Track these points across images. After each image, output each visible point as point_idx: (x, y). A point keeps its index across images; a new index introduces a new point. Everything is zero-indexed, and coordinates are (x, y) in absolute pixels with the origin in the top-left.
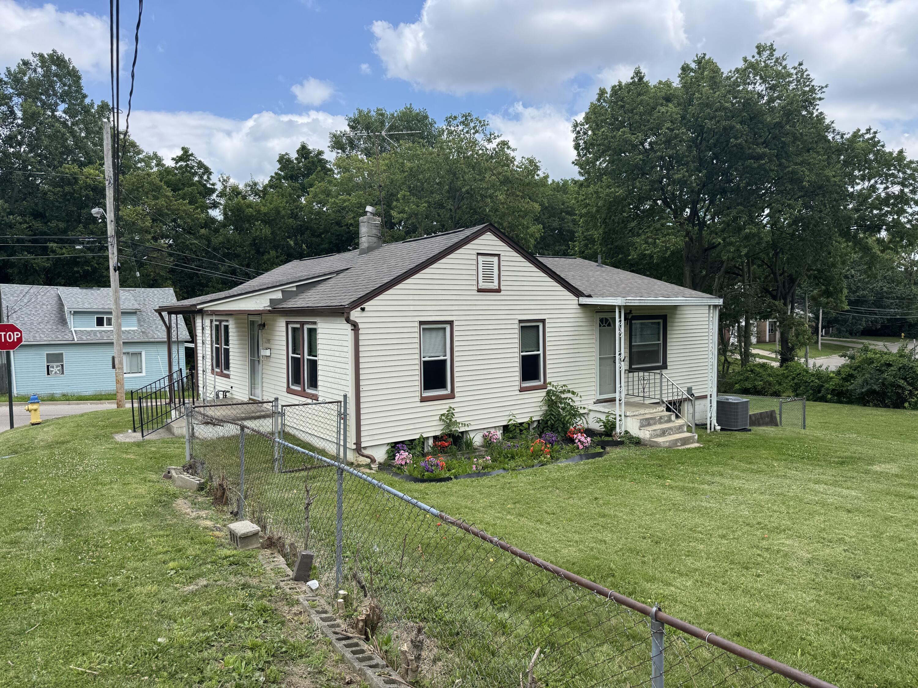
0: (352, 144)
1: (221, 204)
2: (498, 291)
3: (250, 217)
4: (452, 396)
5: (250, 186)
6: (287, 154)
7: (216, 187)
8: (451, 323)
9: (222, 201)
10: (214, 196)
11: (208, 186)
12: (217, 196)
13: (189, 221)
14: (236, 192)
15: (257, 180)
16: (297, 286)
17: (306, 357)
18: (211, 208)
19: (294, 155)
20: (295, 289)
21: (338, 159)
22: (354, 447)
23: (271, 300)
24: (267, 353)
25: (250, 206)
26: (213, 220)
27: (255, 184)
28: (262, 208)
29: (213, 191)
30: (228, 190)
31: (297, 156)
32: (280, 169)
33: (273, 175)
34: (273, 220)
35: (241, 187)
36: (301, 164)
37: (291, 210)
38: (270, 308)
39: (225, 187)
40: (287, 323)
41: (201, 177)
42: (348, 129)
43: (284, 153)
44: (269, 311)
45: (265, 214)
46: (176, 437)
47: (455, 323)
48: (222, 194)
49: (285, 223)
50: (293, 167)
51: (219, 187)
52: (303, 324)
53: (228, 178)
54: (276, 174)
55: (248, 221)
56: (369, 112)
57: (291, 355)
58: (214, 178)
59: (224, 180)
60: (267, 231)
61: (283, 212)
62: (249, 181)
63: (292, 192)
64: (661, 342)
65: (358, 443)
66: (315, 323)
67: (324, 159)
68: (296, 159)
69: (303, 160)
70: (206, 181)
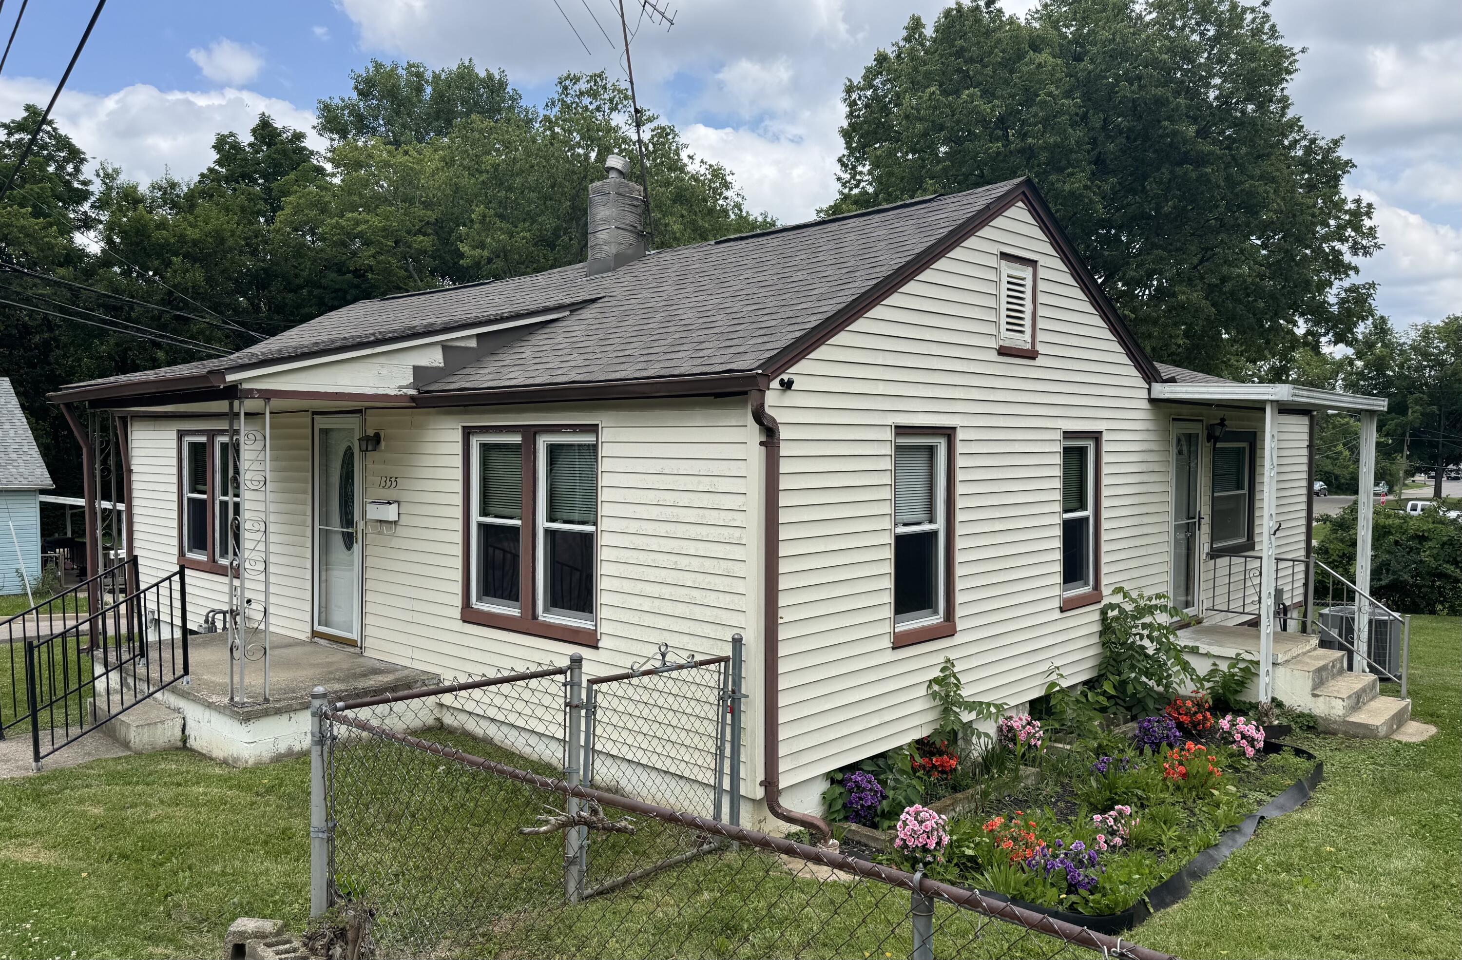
0: (362, 124)
1: (100, 222)
2: (1031, 355)
3: (162, 246)
4: (947, 630)
5: (160, 188)
6: (232, 134)
7: (91, 188)
8: (949, 433)
9: (105, 216)
10: (86, 207)
11: (76, 185)
12: (92, 206)
13: (33, 249)
14: (130, 196)
15: (176, 179)
16: (478, 336)
17: (542, 523)
18: (78, 228)
19: (246, 138)
20: (473, 344)
21: (333, 150)
22: (760, 793)
23: (418, 371)
24: (390, 513)
25: (162, 225)
26: (81, 254)
27: (173, 185)
28: (189, 231)
29: (84, 195)
30: (114, 194)
31: (252, 139)
32: (219, 162)
33: (205, 172)
34: (210, 255)
35: (143, 189)
36: (260, 155)
37: (246, 239)
38: (414, 392)
39: (109, 189)
40: (468, 433)
41: (61, 167)
42: (355, 96)
43: (226, 133)
44: (412, 398)
45: (195, 243)
46: (139, 754)
47: (960, 435)
48: (102, 204)
49: (233, 262)
50: (246, 159)
51: (97, 187)
52: (531, 433)
53: (117, 172)
54: (211, 170)
55: (159, 255)
56: (396, 67)
57: (476, 517)
58: (88, 171)
59: (107, 175)
60: (198, 275)
61: (230, 242)
62: (159, 177)
63: (246, 203)
64: (1245, 491)
65: (770, 783)
66: (593, 429)
67: (305, 148)
68: (250, 145)
69: (265, 148)
70: (70, 174)
